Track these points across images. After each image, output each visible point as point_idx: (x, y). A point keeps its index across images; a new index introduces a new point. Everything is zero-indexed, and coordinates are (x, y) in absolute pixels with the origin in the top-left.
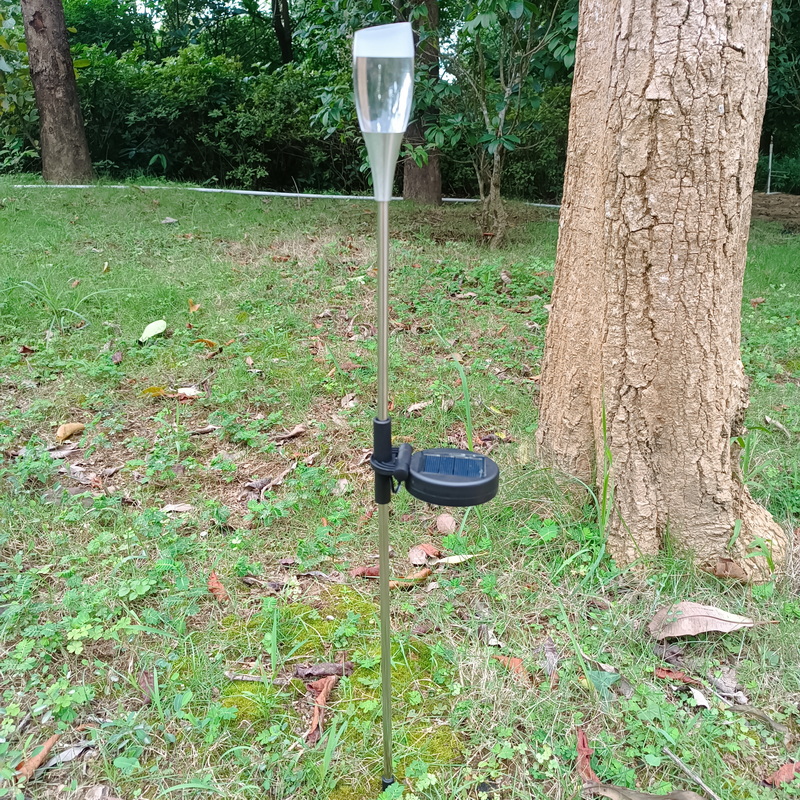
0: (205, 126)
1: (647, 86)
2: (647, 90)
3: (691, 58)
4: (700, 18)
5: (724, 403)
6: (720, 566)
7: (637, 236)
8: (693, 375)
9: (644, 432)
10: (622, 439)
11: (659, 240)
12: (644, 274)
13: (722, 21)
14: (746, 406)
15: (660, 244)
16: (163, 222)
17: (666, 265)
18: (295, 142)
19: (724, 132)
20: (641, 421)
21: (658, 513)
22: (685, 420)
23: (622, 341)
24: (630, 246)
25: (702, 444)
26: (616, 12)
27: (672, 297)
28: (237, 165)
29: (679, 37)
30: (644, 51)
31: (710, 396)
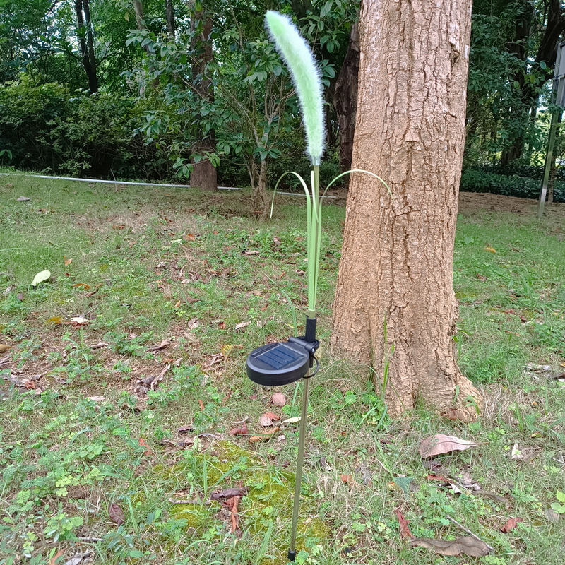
0: (42, 132)
1: (405, 134)
2: (406, 135)
3: (430, 119)
4: (434, 98)
5: (448, 314)
6: (451, 413)
7: (400, 218)
8: (432, 299)
9: (405, 334)
10: (391, 339)
11: (413, 220)
12: (404, 240)
13: (445, 101)
14: (457, 317)
15: (413, 223)
16: (19, 199)
17: (416, 234)
18: (109, 145)
19: (447, 160)
20: (403, 328)
21: (413, 383)
22: (428, 326)
23: (391, 280)
24: (396, 223)
25: (438, 340)
26: (386, 91)
27: (420, 253)
28: (66, 159)
29: (423, 108)
30: (404, 114)
31: (442, 311)
